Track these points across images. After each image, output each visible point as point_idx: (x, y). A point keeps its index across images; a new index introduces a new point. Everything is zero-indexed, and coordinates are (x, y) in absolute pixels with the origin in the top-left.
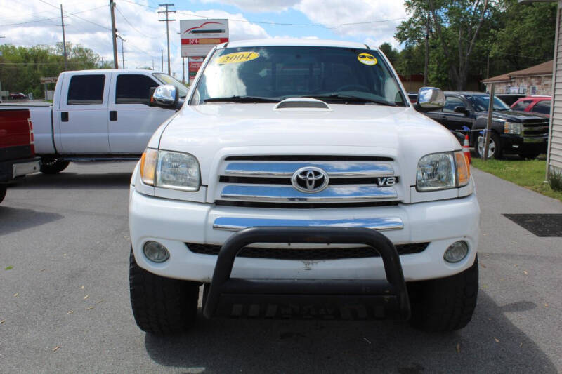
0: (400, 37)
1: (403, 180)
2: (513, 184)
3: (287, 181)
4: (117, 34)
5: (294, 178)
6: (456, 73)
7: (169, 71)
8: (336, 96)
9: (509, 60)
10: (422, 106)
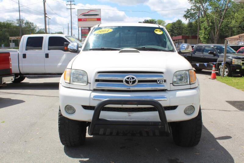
0: (186, 17)
1: (167, 81)
2: (234, 88)
3: (122, 81)
4: (46, 15)
5: (124, 80)
6: (213, 35)
7: (72, 34)
8: (144, 48)
9: (241, 28)
10: (182, 52)
